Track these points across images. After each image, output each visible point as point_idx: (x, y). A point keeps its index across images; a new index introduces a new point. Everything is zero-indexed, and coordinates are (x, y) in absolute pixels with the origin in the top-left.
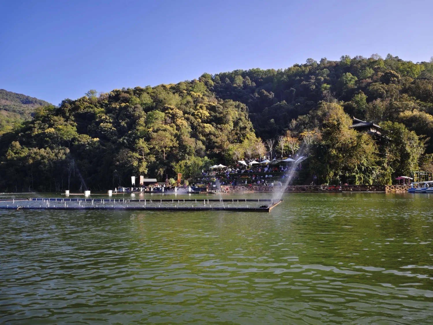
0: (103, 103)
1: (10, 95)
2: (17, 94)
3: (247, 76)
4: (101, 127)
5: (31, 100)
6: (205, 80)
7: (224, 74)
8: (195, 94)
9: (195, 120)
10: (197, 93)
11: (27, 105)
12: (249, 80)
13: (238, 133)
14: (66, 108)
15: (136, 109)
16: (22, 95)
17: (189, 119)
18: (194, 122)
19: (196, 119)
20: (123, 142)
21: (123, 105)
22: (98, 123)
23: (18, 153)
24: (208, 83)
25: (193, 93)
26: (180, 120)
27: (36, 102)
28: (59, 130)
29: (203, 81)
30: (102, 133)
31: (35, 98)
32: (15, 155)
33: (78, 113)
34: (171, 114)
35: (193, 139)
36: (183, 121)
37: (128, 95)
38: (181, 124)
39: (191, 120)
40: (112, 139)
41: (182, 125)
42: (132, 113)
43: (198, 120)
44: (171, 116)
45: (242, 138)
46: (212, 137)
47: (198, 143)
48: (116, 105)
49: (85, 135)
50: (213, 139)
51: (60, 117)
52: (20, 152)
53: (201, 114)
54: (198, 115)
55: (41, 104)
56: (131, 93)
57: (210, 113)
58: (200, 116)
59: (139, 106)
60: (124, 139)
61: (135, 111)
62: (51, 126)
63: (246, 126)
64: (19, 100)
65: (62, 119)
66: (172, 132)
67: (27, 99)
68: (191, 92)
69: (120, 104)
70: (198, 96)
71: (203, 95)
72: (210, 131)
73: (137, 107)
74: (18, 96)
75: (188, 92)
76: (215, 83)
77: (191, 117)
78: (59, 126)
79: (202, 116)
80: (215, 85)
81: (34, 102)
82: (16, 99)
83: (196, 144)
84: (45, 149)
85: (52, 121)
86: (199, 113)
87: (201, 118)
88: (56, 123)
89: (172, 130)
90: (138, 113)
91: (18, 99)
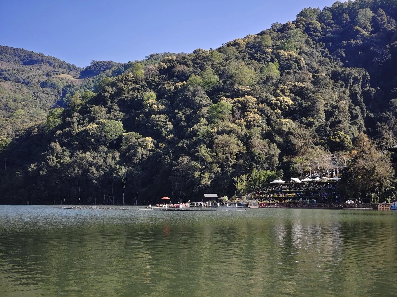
0: (152, 81)
1: (6, 53)
2: (15, 49)
3: (380, 9)
4: (152, 121)
5: (35, 58)
6: (305, 21)
7: (341, 6)
8: (286, 53)
9: (272, 111)
10: (288, 52)
11: (31, 66)
12: (385, 15)
13: (328, 130)
14: (106, 94)
15: (196, 93)
16: (22, 50)
17: (264, 110)
18: (271, 115)
19: (274, 109)
20: (183, 146)
21: (179, 84)
22: (148, 115)
23: (60, 158)
24: (310, 26)
25: (282, 51)
26: (251, 114)
27: (42, 61)
28: (103, 125)
29: (302, 24)
30: (155, 128)
31: (41, 54)
32: (57, 159)
33: (121, 99)
34: (241, 104)
35: (266, 142)
36: (256, 115)
37: (185, 67)
38: (252, 119)
39: (267, 112)
40: (167, 137)
41: (254, 121)
42: (190, 98)
43: (276, 111)
44: (240, 106)
45: (331, 137)
46: (291, 137)
47: (271, 146)
48: (169, 86)
49: (134, 133)
50: (292, 140)
51: (101, 106)
52: (62, 156)
53: (281, 102)
54: (276, 104)
55: (50, 64)
56: (189, 63)
57: (293, 100)
58: (280, 105)
59: (200, 88)
60: (183, 143)
61: (195, 96)
62: (92, 120)
63: (341, 119)
64: (18, 59)
65: (104, 109)
66: (240, 132)
67: (30, 57)
68: (279, 51)
69: (175, 83)
70: (289, 57)
71: (299, 54)
72: (289, 129)
73: (198, 90)
74: (16, 52)
75: (275, 51)
76: (323, 24)
77: (267, 108)
78: (102, 120)
79: (281, 105)
80: (323, 28)
81: (40, 60)
82: (14, 58)
83: (270, 147)
84: (91, 152)
85: (92, 113)
86: (278, 102)
87: (280, 108)
88: (97, 115)
89: (240, 130)
90: (199, 98)
91: (17, 57)
